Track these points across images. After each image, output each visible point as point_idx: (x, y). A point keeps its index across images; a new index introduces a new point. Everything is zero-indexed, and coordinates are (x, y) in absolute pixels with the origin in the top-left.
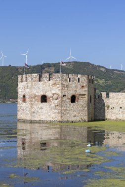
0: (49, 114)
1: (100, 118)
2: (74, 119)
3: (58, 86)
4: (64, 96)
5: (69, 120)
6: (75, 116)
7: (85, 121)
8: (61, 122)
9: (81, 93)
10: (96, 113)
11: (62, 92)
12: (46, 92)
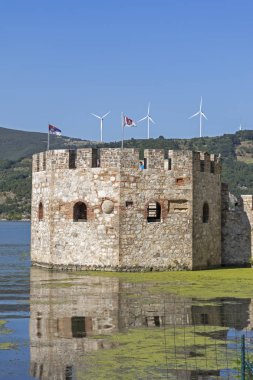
0: (93, 248)
1: (239, 259)
2: (154, 262)
3: (113, 179)
4: (129, 203)
5: (140, 264)
6: (158, 255)
7: (186, 268)
8: (121, 269)
9: (175, 197)
10: (228, 249)
11: (122, 195)
12: (85, 195)
